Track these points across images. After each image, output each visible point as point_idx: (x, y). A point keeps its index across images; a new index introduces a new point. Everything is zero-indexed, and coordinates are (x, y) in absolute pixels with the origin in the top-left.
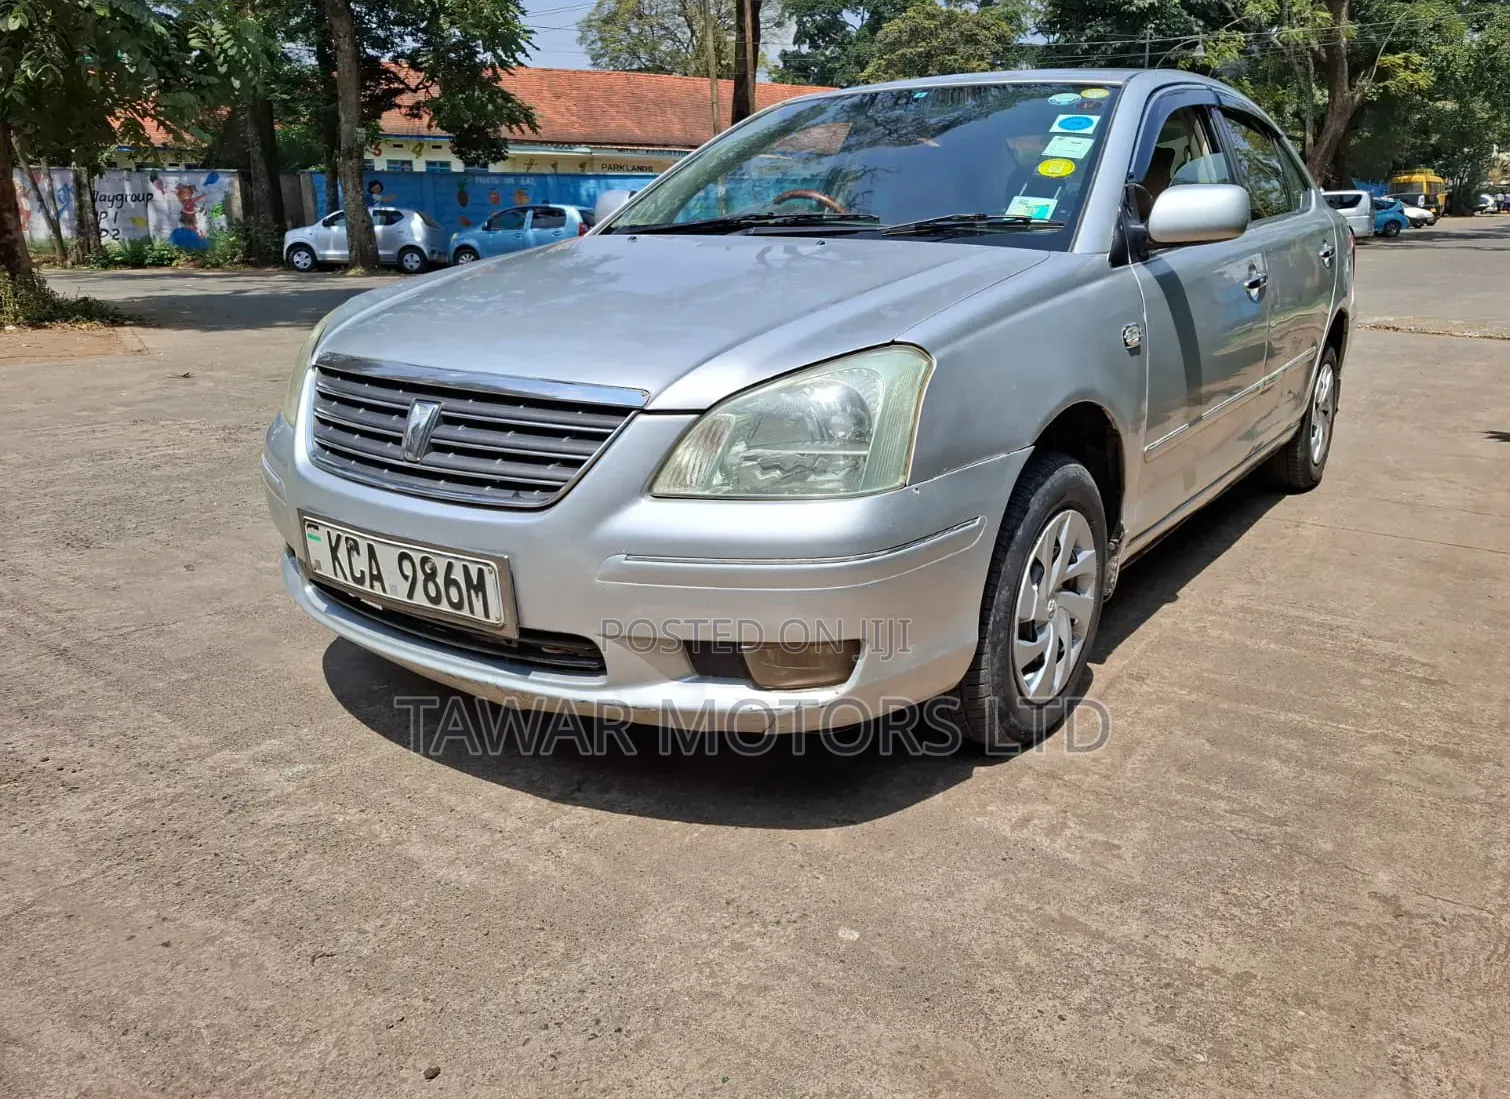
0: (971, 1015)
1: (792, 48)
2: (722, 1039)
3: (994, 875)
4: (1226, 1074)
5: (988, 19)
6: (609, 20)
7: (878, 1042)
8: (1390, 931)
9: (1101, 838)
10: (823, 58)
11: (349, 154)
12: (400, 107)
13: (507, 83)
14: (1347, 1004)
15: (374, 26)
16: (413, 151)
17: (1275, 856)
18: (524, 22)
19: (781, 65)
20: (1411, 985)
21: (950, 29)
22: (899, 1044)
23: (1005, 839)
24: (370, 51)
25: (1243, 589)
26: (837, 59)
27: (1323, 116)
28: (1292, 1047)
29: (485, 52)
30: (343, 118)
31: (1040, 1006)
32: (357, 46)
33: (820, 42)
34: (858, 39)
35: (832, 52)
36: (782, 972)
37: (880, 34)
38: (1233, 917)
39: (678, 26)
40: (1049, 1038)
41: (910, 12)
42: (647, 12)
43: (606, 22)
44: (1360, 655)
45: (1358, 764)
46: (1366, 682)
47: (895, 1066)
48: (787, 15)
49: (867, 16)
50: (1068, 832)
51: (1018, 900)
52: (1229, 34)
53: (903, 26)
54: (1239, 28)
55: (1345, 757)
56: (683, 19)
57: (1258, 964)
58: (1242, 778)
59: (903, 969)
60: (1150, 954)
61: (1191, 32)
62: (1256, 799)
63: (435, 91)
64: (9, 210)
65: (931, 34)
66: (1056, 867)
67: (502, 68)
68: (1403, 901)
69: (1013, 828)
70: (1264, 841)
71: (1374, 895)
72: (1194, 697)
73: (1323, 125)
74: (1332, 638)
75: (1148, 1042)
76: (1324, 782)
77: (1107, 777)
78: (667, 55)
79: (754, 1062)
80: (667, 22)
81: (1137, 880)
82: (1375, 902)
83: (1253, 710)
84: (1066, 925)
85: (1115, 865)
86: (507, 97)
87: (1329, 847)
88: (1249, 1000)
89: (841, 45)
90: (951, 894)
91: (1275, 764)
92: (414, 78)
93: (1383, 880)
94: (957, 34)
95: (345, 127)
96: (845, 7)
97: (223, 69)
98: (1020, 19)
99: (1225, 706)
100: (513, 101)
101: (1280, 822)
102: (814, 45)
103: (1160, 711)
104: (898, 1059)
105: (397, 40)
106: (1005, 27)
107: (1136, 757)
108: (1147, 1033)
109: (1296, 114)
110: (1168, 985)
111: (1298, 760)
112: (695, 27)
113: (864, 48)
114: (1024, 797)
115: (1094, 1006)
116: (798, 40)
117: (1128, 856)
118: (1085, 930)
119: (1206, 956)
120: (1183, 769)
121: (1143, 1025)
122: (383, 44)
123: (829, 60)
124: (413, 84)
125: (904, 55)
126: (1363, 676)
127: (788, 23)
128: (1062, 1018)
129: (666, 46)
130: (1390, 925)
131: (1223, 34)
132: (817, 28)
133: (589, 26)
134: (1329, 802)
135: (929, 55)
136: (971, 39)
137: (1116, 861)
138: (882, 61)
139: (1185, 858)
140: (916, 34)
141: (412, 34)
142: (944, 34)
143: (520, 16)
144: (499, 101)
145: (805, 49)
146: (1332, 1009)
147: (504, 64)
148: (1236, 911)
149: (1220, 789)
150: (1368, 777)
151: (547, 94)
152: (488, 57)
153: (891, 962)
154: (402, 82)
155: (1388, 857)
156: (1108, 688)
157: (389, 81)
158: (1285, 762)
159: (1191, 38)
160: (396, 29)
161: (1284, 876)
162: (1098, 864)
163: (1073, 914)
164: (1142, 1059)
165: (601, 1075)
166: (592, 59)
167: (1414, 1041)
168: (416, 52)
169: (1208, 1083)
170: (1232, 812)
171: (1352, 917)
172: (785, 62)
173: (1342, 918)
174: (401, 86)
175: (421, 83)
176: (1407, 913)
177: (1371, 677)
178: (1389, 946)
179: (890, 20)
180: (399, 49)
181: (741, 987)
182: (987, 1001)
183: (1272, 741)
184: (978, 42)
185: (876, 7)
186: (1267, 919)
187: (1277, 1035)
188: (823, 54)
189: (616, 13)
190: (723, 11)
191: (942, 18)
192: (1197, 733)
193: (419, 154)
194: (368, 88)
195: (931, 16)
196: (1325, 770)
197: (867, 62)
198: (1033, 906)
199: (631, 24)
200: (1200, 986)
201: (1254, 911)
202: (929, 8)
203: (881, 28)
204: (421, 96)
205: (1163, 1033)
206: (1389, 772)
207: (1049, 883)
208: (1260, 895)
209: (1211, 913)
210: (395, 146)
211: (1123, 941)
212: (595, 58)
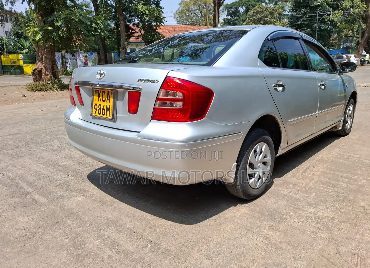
0: (282, 222)
1: (226, 17)
2: (238, 223)
3: (285, 201)
4: (329, 232)
5: (276, 9)
6: (181, 12)
7: (265, 225)
8: (363, 212)
9: (306, 195)
10: (234, 20)
11: (123, 48)
12: (134, 36)
13: (159, 30)
14: (353, 223)
15: (128, 17)
16: (136, 46)
17: (341, 199)
18: (163, 15)
19: (223, 22)
20: (366, 220)
21: (266, 11)
22: (269, 225)
23: (287, 195)
24: (128, 23)
25: (337, 149)
26: (237, 20)
27: (364, 31)
28: (342, 229)
29: (154, 23)
30: (122, 40)
31: (295, 221)
32: (125, 22)
33: (233, 15)
34: (243, 14)
35: (236, 18)
36: (247, 214)
37: (248, 13)
38: (332, 209)
39: (198, 13)
40: (296, 225)
41: (256, 7)
42: (190, 10)
43: (180, 13)
44: (363, 163)
45: (360, 184)
46: (364, 168)
47: (269, 228)
48: (225, 9)
49: (245, 8)
50: (299, 194)
51: (289, 205)
52: (339, 12)
53: (254, 11)
54: (342, 9)
55: (357, 183)
56: (199, 11)
57: (336, 216)
58: (335, 186)
59: (269, 214)
60: (315, 214)
61: (329, 11)
62: (337, 189)
63: (142, 32)
64: (55, 64)
65: (261, 13)
66: (297, 200)
67: (158, 27)
68: (366, 207)
69: (288, 193)
70: (339, 197)
71: (360, 206)
72: (326, 171)
73: (364, 34)
74: (357, 160)
75: (315, 227)
76: (352, 187)
77: (307, 185)
78: (195, 20)
79: (244, 226)
80: (196, 12)
81: (313, 202)
82: (360, 207)
83: (338, 173)
84: (299, 209)
85: (308, 200)
86: (159, 34)
87: (352, 198)
88: (334, 222)
89: (238, 16)
90: (276, 203)
91: (342, 183)
92: (137, 29)
93: (362, 204)
94: (268, 13)
95: (122, 42)
96: (240, 7)
97: (99, 31)
98: (284, 8)
99: (332, 173)
100: (161, 35)
101: (342, 193)
102: (232, 16)
103: (318, 173)
104: (269, 227)
105: (133, 20)
106: (280, 10)
107: (313, 181)
108: (315, 225)
109: (357, 31)
110: (318, 219)
111: (347, 183)
112: (202, 13)
113: (244, 17)
114: (290, 188)
115: (304, 221)
116: (227, 15)
117: (311, 198)
118: (303, 210)
119: (326, 214)
120: (323, 184)
121: (314, 224)
122: (130, 21)
123: (235, 20)
124: (137, 31)
125: (254, 18)
126: (363, 167)
127: (225, 11)
128: (299, 223)
129: (195, 18)
130: (363, 211)
131: (337, 11)
132: (232, 12)
133: (176, 14)
134: (353, 190)
135: (261, 18)
136: (272, 14)
137: (309, 199)
138: (249, 20)
139: (322, 199)
140: (257, 13)
141: (137, 19)
142: (265, 13)
143: (162, 14)
144: (158, 35)
145: (229, 17)
146: (350, 224)
147: (158, 26)
148: (332, 208)
149: (330, 188)
150: (361, 186)
151: (167, 31)
152: (155, 24)
153: (266, 213)
154: (135, 30)
155: (364, 200)
156: (307, 169)
157: (132, 30)
158: (344, 183)
159: (329, 13)
160: (133, 18)
161: (342, 202)
162: (305, 200)
163: (300, 207)
164: (314, 229)
165: (218, 227)
166: (177, 22)
167: (365, 229)
168: (138, 23)
169: (326, 233)
170: (333, 192)
171: (355, 209)
172: (224, 21)
173: (353, 210)
174: (134, 31)
175: (139, 31)
176: (367, 209)
177: (364, 167)
178: (362, 214)
179: (251, 9)
180: (134, 23)
181: (240, 216)
182: (285, 220)
183: (341, 179)
184: (273, 15)
185: (247, 6)
186: (338, 209)
187: (339, 227)
188: (234, 19)
189: (183, 10)
190: (209, 9)
191: (264, 9)
192: (326, 177)
193: (137, 47)
194: (127, 32)
195: (261, 8)
196: (353, 185)
197: (245, 20)
198: (293, 206)
199: (186, 13)
200: (325, 219)
201: (336, 208)
202: (261, 6)
203: (249, 12)
204: (139, 34)
205: (318, 226)
206: (366, 185)
207: (295, 202)
208: (337, 205)
209: (327, 208)
210: (132, 45)
211: (310, 212)
212: (178, 22)
